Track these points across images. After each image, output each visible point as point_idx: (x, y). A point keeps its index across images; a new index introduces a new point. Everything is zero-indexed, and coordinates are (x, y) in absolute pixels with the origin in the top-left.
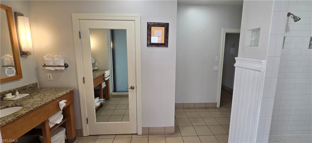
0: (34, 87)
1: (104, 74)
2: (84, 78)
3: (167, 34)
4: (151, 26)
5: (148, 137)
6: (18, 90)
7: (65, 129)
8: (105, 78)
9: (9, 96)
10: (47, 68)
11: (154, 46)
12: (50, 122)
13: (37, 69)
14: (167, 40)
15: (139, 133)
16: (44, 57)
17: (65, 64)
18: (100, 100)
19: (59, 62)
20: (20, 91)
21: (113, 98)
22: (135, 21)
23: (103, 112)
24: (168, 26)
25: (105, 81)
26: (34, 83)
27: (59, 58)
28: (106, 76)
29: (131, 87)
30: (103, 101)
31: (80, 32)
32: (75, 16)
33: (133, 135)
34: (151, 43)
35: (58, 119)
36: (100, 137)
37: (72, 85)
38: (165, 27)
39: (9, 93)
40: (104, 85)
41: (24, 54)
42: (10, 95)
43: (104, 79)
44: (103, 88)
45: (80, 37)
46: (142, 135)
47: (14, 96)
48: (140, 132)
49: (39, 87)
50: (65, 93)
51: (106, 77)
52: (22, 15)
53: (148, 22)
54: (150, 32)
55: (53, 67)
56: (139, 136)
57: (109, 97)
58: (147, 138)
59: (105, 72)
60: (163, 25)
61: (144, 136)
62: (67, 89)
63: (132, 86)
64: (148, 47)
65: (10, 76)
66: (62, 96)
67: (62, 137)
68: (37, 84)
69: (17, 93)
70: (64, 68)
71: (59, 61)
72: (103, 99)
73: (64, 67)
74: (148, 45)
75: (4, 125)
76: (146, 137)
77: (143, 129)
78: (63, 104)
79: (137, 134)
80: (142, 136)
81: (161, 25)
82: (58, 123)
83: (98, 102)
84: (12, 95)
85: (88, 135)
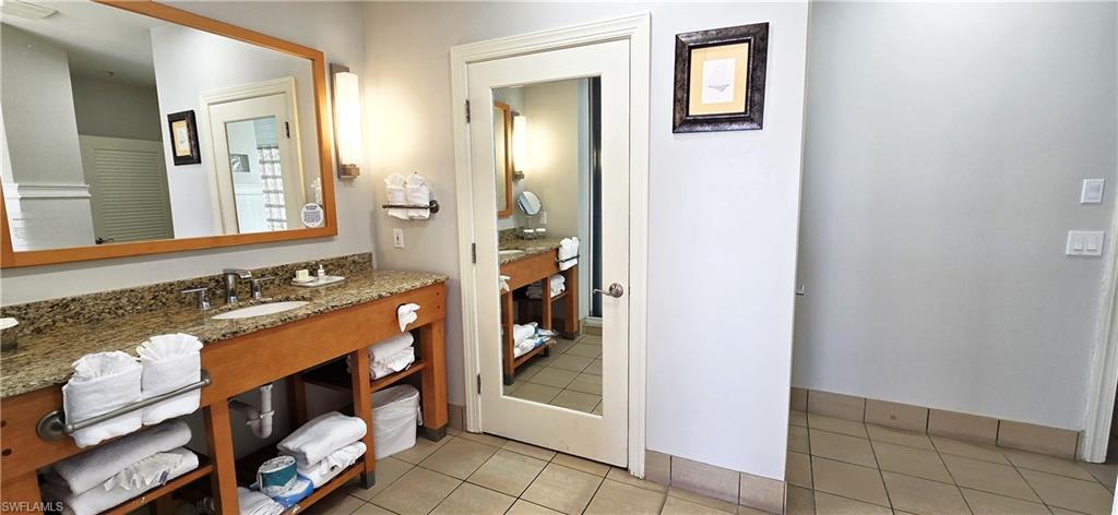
0: (365, 263)
1: (557, 250)
2: (474, 245)
3: (759, 73)
4: (691, 48)
5: (666, 493)
6: (325, 266)
7: (418, 394)
8: (561, 264)
9: (303, 276)
10: (392, 212)
11: (699, 128)
12: (377, 359)
13: (374, 215)
14: (757, 97)
15: (633, 470)
16: (387, 181)
17: (431, 203)
18: (540, 332)
19: (416, 194)
20: (330, 267)
21: (589, 336)
22: (629, 37)
23: (542, 374)
24: (765, 38)
25: (564, 273)
26: (364, 252)
27: (416, 184)
28: (563, 255)
29: (611, 289)
30: (552, 337)
31: (468, 102)
32: (458, 53)
33: (613, 471)
34: (687, 115)
35: (400, 358)
36: (508, 446)
37: (444, 265)
38: (749, 41)
39: (305, 268)
40: (557, 286)
41: (346, 172)
42: (303, 274)
43: (557, 265)
44: (553, 295)
45: (468, 118)
46: (645, 479)
47: (312, 278)
48: (638, 468)
49: (375, 266)
50: (418, 284)
51: (564, 258)
52: (347, 70)
53: (677, 37)
54: (683, 72)
55: (404, 211)
56: (634, 481)
57: (575, 328)
58: (660, 497)
59: (563, 242)
60: (741, 35)
61: (652, 486)
62: (431, 274)
63: (615, 285)
64: (677, 135)
65: (310, 225)
66: (408, 292)
67: (409, 415)
68: (371, 255)
69: (321, 271)
70: (426, 214)
71: (417, 191)
72: (549, 332)
73: (428, 210)
74: (675, 129)
75: (252, 333)
76: (658, 491)
77: (651, 456)
78: (408, 314)
79: (626, 469)
80: (641, 483)
81: (733, 37)
82: (398, 370)
83: (532, 338)
84: (311, 274)
85: (481, 430)
